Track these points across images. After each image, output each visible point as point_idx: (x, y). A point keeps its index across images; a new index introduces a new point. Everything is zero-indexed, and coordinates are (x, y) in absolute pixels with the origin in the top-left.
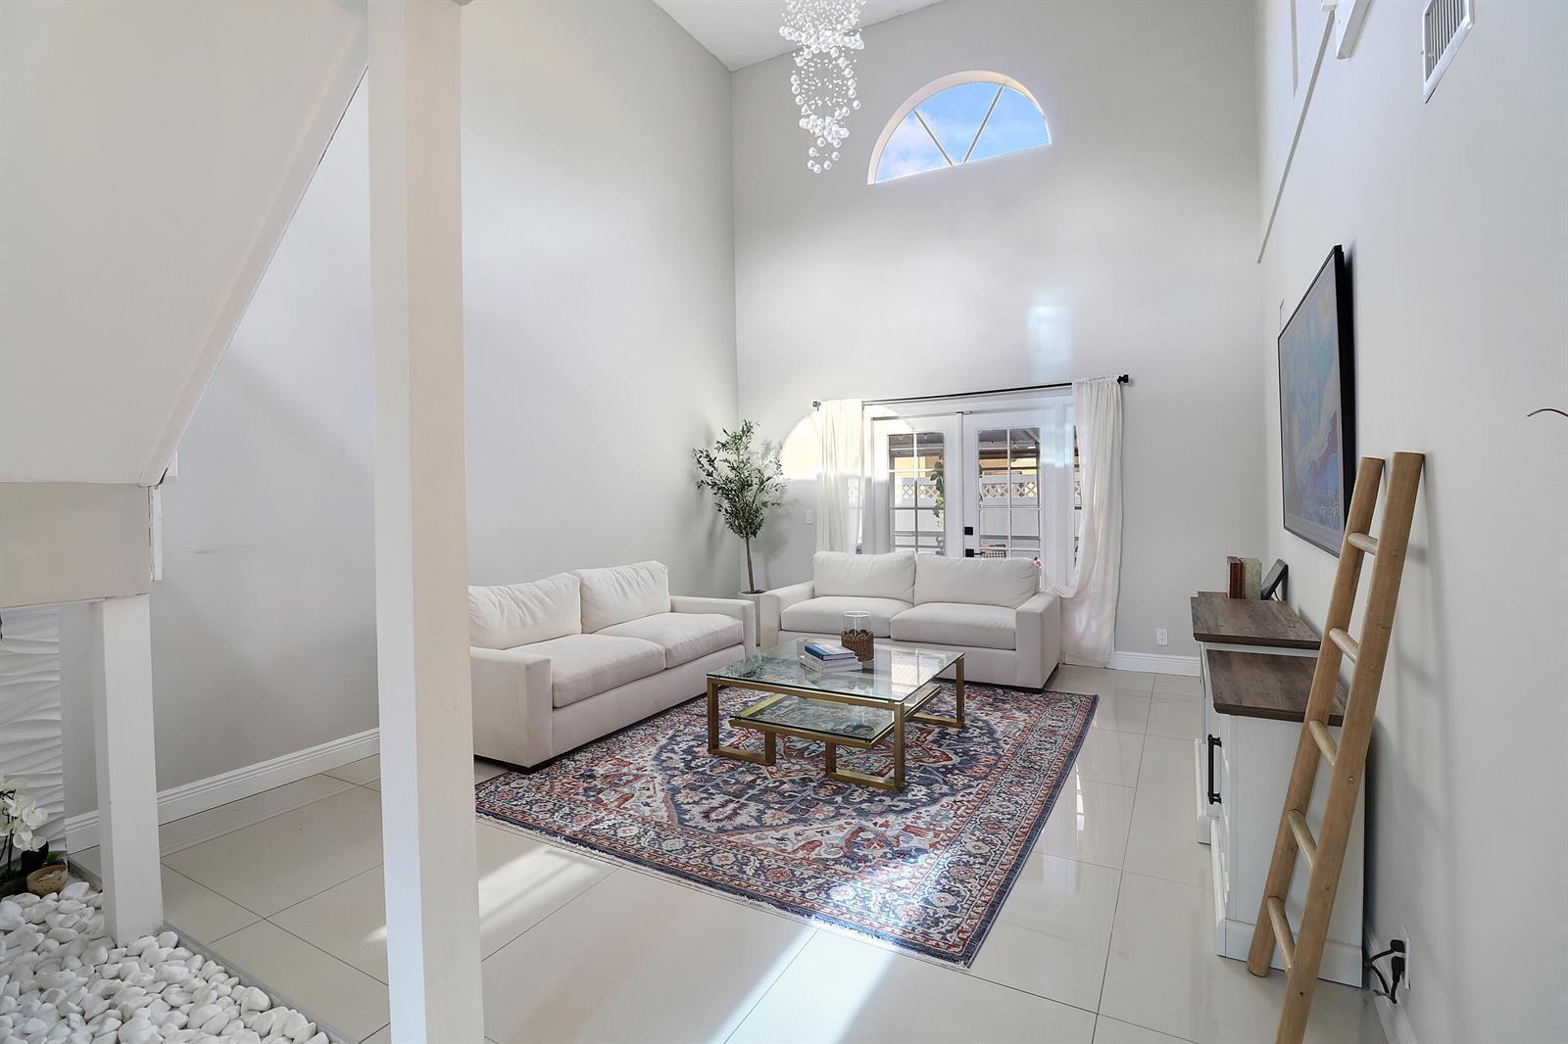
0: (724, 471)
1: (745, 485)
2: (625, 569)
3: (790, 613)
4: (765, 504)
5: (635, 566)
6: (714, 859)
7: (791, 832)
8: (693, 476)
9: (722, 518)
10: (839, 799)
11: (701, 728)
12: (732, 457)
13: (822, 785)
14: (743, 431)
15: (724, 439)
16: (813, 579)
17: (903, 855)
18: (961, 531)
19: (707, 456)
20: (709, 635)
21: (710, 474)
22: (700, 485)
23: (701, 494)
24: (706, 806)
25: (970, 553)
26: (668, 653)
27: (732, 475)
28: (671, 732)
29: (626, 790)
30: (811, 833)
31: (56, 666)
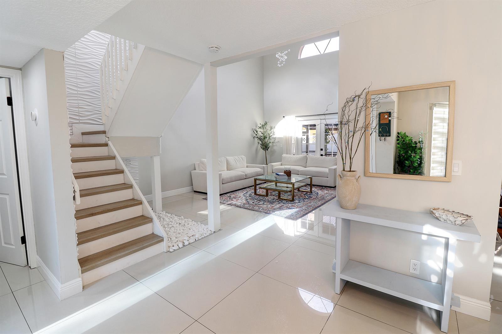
0: (260, 134)
1: (265, 138)
2: (236, 157)
3: (275, 169)
4: (270, 142)
5: (238, 156)
6: (254, 208)
7: (269, 205)
8: (252, 135)
9: (259, 146)
10: (280, 202)
11: (253, 191)
12: (262, 130)
13: (277, 200)
14: (265, 124)
15: (260, 126)
16: (281, 161)
17: (290, 209)
18: (320, 150)
19: (256, 130)
20: (255, 172)
21: (256, 135)
22: (254, 137)
23: (254, 140)
24: (253, 201)
25: (322, 155)
26: (246, 175)
27: (262, 135)
28: (246, 191)
29: (237, 199)
30: (273, 205)
31: (138, 169)
